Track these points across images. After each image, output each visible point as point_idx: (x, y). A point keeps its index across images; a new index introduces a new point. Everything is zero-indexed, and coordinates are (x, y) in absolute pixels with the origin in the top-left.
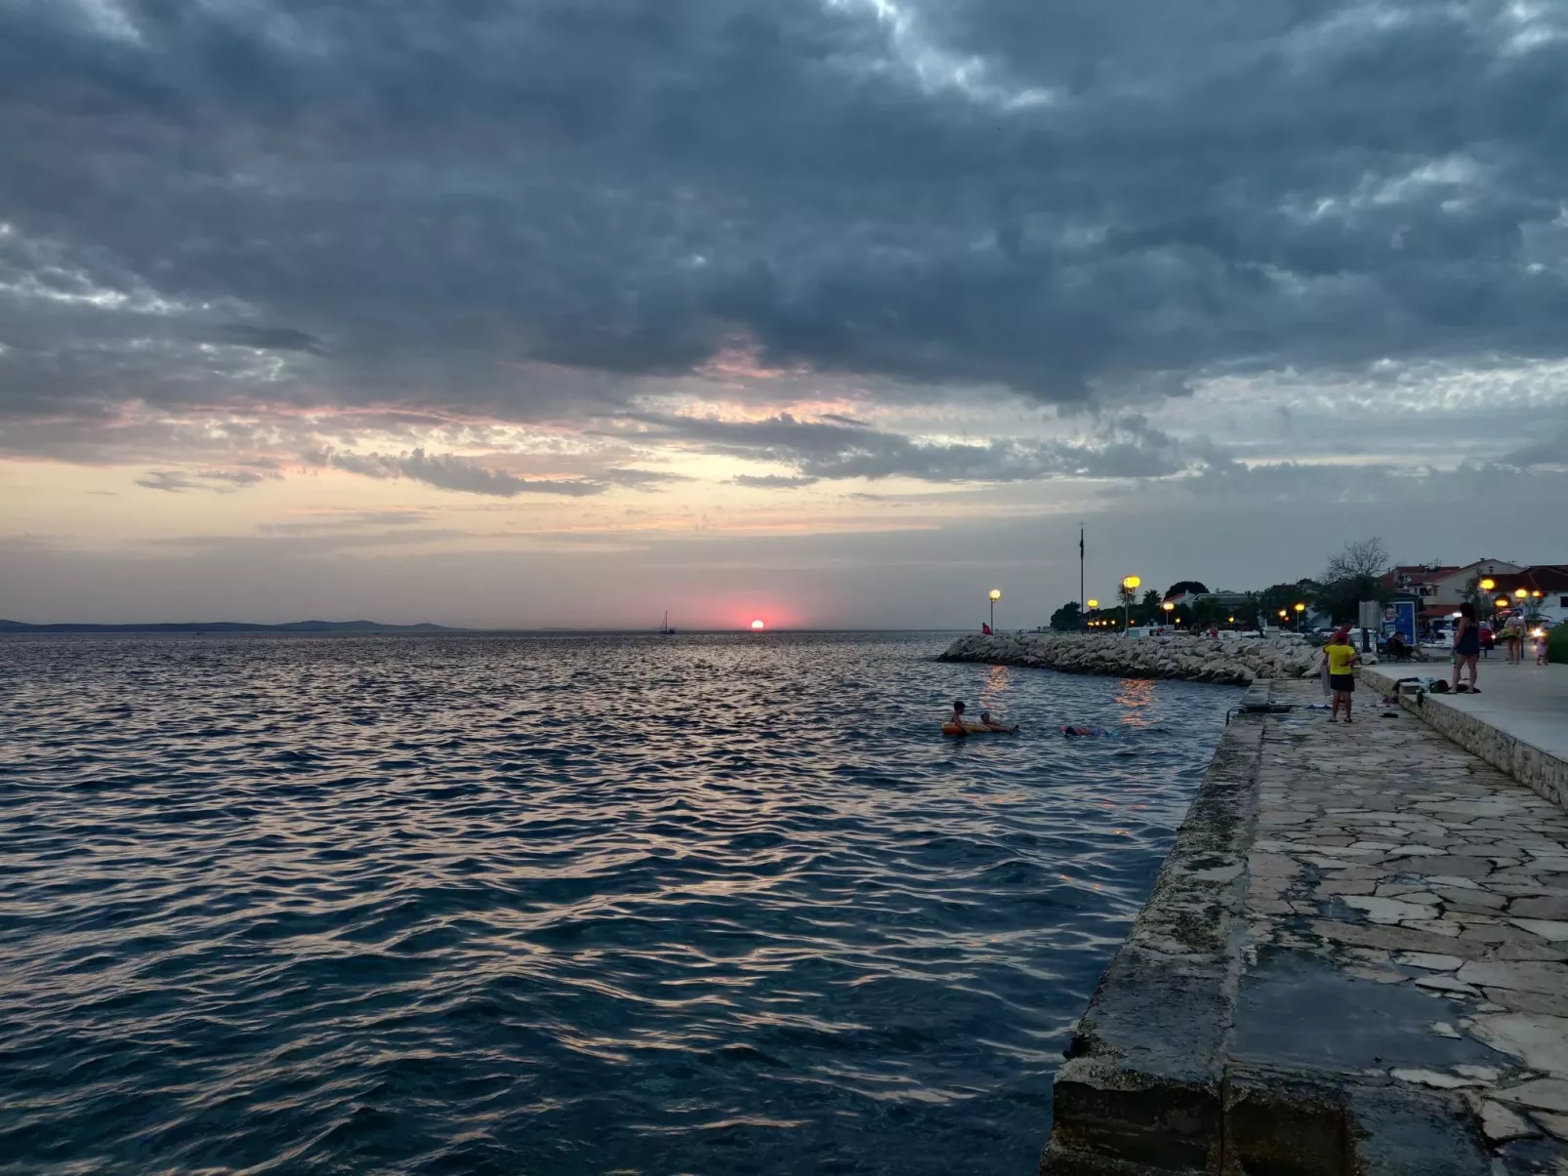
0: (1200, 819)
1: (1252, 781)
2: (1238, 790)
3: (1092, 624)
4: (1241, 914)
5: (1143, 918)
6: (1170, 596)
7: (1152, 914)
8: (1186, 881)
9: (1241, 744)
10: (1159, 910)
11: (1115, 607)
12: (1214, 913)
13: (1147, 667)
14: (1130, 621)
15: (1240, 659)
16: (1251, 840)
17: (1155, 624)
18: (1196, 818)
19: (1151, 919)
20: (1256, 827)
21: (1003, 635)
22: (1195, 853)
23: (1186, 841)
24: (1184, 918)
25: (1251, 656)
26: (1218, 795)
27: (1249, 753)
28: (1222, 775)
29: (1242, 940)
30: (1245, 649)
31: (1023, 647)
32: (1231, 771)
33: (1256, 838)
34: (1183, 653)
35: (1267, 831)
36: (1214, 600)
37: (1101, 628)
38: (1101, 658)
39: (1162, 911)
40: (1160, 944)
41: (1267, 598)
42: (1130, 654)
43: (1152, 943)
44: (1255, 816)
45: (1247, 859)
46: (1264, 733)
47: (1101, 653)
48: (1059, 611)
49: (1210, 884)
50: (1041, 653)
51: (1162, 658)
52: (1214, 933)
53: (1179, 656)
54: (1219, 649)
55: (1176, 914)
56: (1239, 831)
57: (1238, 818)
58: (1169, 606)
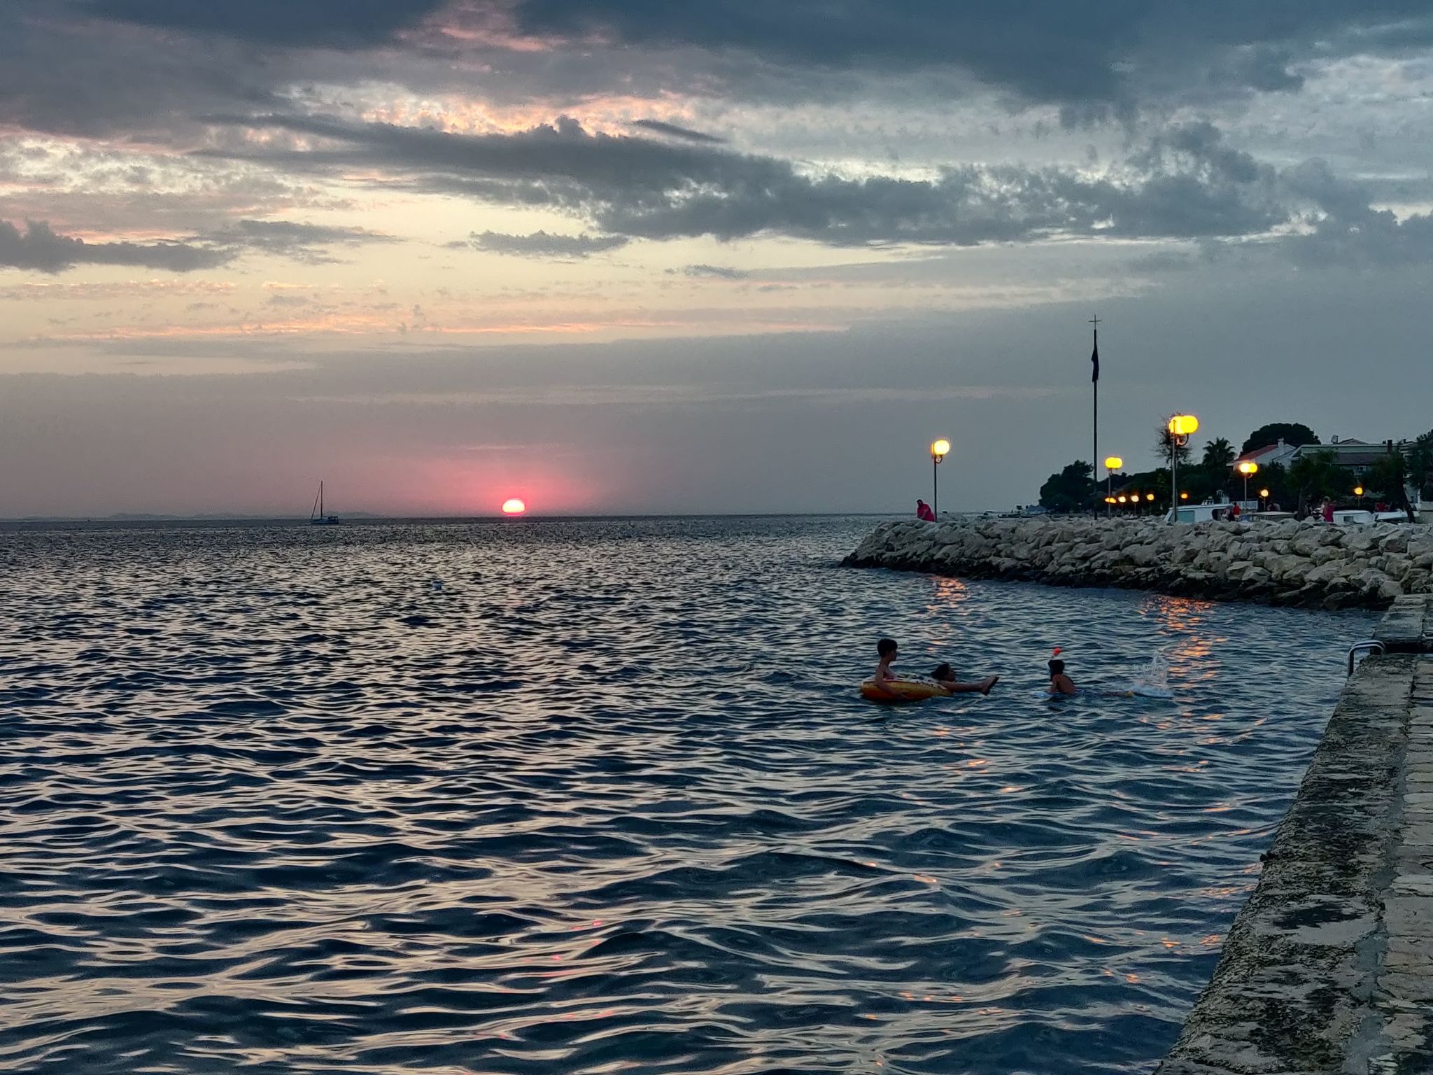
0: (1304, 840)
1: (1392, 772)
2: (1369, 787)
3: (1113, 501)
4: (1372, 1001)
5: (1201, 1012)
6: (1250, 449)
7: (1217, 1005)
8: (1275, 946)
9: (1375, 707)
10: (1228, 997)
11: (1153, 469)
12: (1324, 1001)
13: (1211, 575)
14: (1180, 493)
15: (1374, 560)
16: (1389, 873)
17: (1225, 499)
18: (1294, 838)
19: (1214, 1014)
20: (1400, 851)
21: (956, 522)
22: (1292, 898)
23: (1276, 877)
24: (1273, 1009)
25: (1393, 555)
26: (1335, 797)
27: (1387, 724)
28: (1340, 763)
29: (1371, 1045)
30: (1382, 543)
31: (992, 542)
32: (1353, 753)
33: (1398, 870)
34: (1274, 550)
35: (1418, 858)
36: (1327, 456)
37: (1129, 506)
38: (1130, 560)
39: (1235, 999)
40: (1229, 1057)
41: (1421, 452)
42: (1179, 552)
43: (1216, 1056)
44: (1397, 831)
45: (1382, 906)
46: (1413, 688)
47: (1127, 551)
48: (1054, 478)
49: (1319, 952)
50: (1023, 553)
51: (1237, 558)
52: (1323, 1035)
53: (1268, 555)
54: (1336, 543)
55: (1258, 1004)
56: (1370, 858)
57: (1369, 837)
58: (1248, 467)
